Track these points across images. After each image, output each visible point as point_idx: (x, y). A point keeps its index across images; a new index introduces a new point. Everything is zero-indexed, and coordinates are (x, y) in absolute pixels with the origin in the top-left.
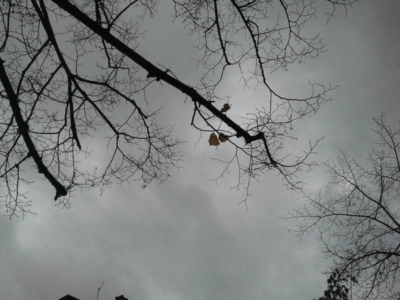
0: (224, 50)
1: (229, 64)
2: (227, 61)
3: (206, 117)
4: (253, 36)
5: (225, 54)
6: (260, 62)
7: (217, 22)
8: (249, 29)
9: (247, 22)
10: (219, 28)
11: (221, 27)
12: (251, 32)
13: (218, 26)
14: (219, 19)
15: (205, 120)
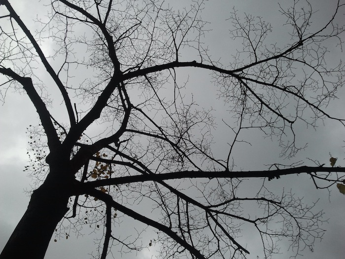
0: (281, 116)
1: (293, 122)
2: (290, 122)
3: (324, 177)
4: (296, 94)
5: (284, 119)
6: (315, 107)
7: (262, 103)
8: (290, 92)
9: (284, 89)
10: (267, 106)
11: (268, 104)
12: (292, 93)
13: (265, 104)
14: (263, 100)
15: (325, 179)
